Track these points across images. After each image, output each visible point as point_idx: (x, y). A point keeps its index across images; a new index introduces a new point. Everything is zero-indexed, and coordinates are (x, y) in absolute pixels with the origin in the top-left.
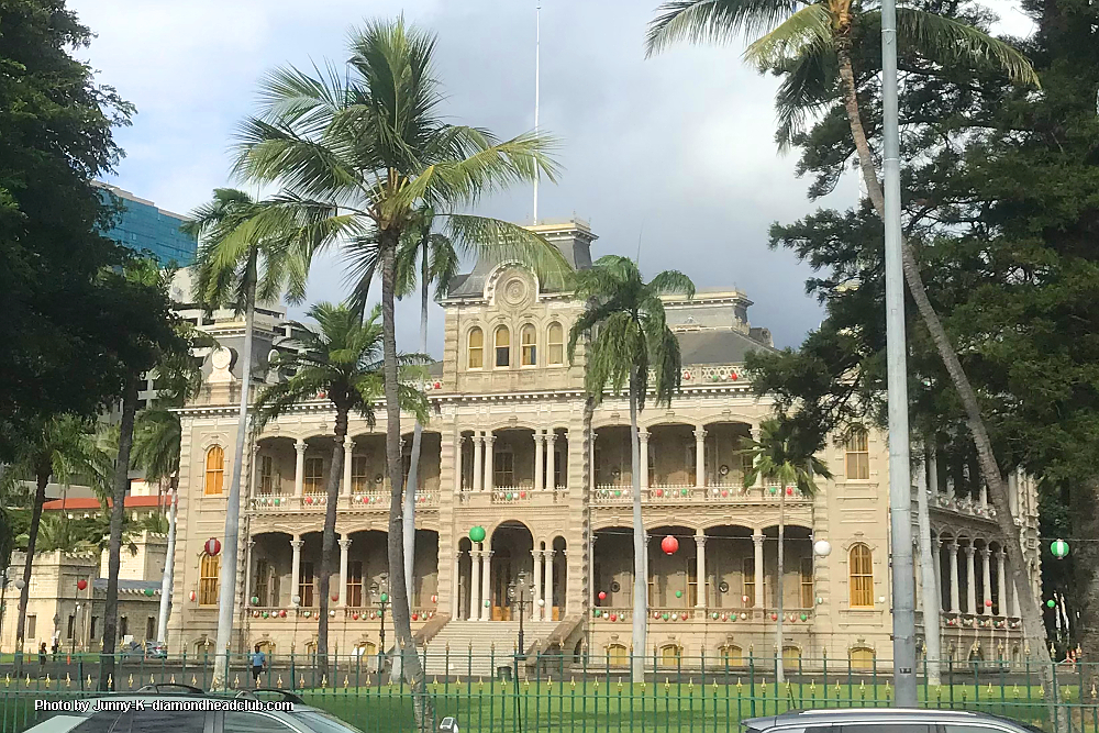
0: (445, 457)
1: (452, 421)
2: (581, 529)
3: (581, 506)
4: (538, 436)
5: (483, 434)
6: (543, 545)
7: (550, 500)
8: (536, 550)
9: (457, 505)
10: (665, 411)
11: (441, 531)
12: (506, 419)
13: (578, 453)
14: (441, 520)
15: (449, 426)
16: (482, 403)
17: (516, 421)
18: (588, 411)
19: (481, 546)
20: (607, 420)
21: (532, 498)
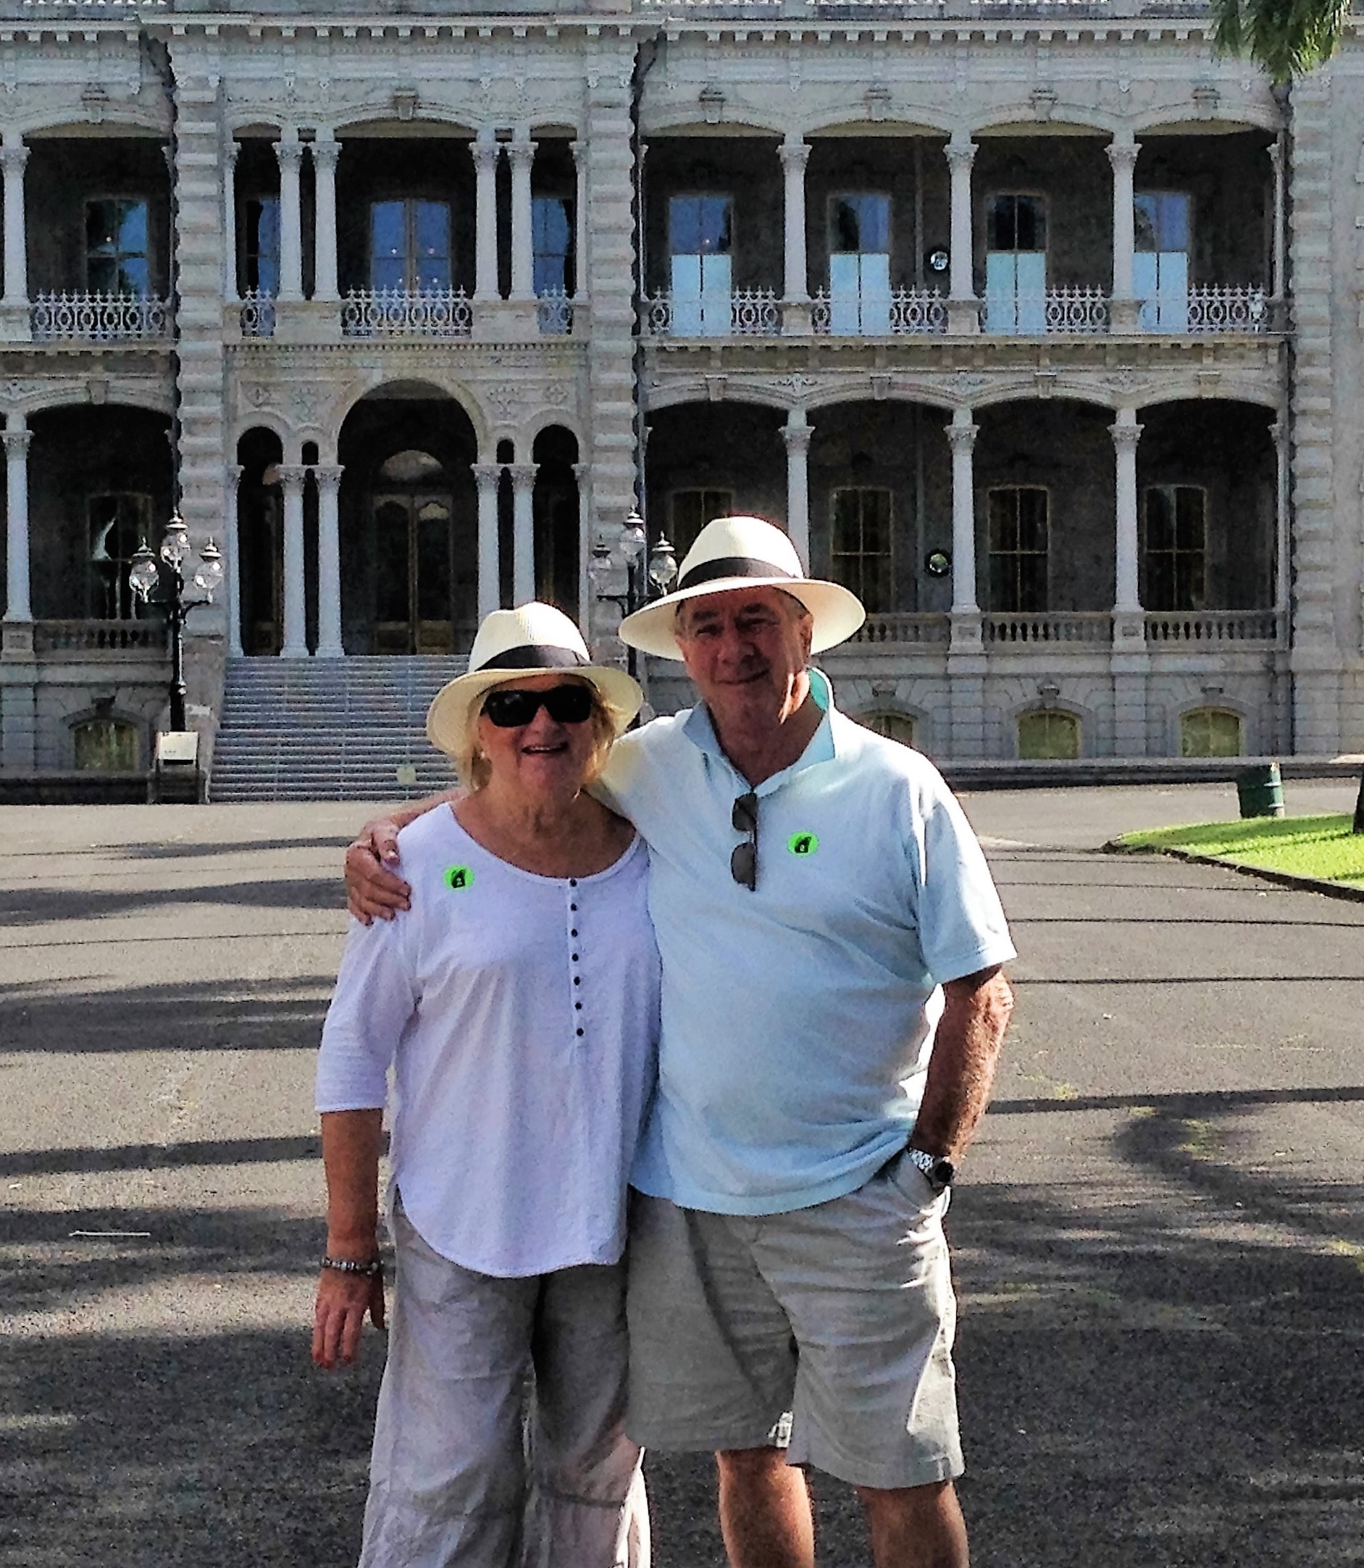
0: (194, 198)
1: (210, 96)
2: (628, 408)
3: (627, 345)
4: (484, 146)
5: (307, 136)
6: (505, 451)
7: (529, 329)
8: (486, 462)
9: (235, 336)
10: (861, 90)
11: (186, 411)
12: (383, 96)
13: (616, 199)
14: (187, 378)
15: (202, 109)
16: (307, 45)
17: (415, 102)
18: (637, 82)
19: (310, 453)
20: (685, 107)
21: (465, 315)
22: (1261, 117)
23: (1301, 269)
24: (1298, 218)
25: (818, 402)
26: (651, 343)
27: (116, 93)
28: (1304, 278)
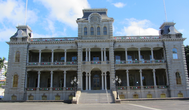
0: (79, 54)
2: (114, 70)
5: (88, 49)
6: (104, 73)
7: (106, 64)
8: (102, 75)
9: (82, 64)
10: (131, 45)
11: (78, 70)
12: (94, 46)
13: (112, 53)
14: (78, 68)
15: (80, 47)
16: (88, 42)
17: (96, 46)
18: (114, 45)
19: (88, 74)
20: (117, 47)
21: (101, 63)
22: (163, 47)
23: (167, 58)
24: (167, 54)
25: (129, 69)
26: (115, 65)
27: (73, 47)
28: (168, 59)
